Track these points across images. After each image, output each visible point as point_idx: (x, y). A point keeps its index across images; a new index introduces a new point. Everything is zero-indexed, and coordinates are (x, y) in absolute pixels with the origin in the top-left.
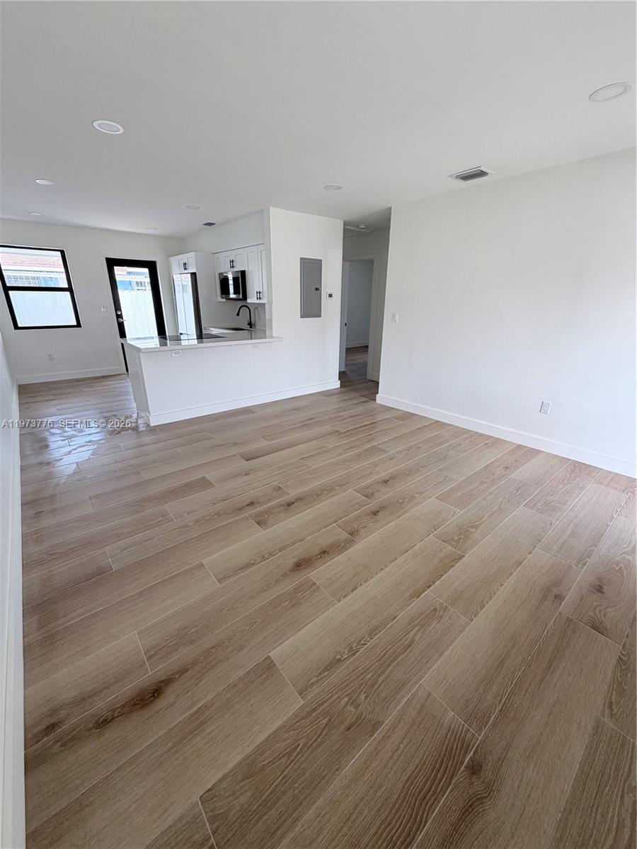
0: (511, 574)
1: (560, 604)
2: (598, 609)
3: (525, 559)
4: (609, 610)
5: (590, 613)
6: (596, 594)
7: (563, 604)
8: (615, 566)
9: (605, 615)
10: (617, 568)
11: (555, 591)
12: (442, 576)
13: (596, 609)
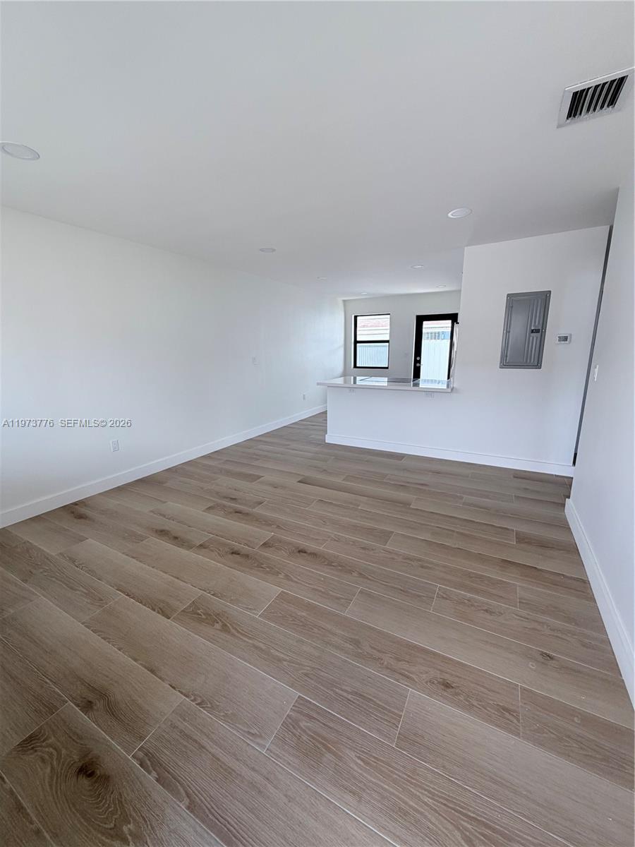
0: (136, 660)
1: (78, 706)
2: (55, 753)
3: (160, 678)
4: (48, 770)
5: (53, 738)
6: (80, 761)
7: (77, 708)
8: (131, 826)
9: (43, 760)
10: (125, 829)
11: (99, 705)
12: (141, 603)
13: (55, 749)
